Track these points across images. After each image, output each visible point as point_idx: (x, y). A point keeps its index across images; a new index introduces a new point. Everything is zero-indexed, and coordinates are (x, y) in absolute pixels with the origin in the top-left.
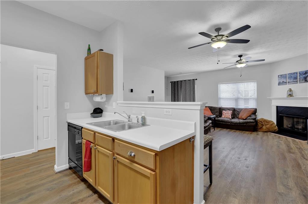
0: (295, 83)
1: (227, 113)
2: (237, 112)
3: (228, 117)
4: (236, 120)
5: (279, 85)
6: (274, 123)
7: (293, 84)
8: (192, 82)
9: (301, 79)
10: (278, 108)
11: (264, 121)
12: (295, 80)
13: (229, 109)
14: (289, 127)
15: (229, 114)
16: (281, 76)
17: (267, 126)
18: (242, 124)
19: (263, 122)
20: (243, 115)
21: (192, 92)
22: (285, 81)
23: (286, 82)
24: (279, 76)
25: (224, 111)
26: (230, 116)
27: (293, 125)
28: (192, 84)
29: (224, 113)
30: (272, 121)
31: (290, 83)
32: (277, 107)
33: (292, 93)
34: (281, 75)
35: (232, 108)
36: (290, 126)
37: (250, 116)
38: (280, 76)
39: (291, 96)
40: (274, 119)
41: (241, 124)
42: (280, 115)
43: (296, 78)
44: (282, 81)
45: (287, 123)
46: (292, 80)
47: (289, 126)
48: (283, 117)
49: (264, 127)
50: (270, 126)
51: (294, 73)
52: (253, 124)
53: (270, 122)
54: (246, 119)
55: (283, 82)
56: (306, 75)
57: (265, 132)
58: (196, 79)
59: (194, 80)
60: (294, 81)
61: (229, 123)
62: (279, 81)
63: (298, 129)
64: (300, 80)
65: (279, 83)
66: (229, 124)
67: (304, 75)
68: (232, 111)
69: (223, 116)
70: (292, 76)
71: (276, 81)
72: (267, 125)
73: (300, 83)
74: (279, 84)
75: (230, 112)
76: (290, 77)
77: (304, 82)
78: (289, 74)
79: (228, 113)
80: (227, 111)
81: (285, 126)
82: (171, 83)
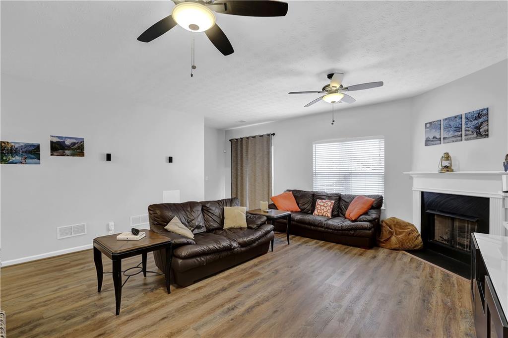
0: (457, 141)
1: (323, 206)
2: (344, 203)
3: (324, 215)
4: (337, 222)
5: (426, 145)
6: (415, 230)
7: (453, 142)
8: (265, 138)
9: (469, 131)
10: (425, 196)
11: (395, 225)
12: (456, 134)
13: (329, 197)
14: (445, 240)
15: (328, 208)
16: (431, 125)
17: (399, 236)
18: (347, 232)
19: (393, 226)
20: (353, 210)
21: (266, 160)
22: (438, 137)
23: (440, 139)
24: (426, 124)
25: (320, 201)
26: (330, 211)
27: (453, 236)
28: (265, 143)
29: (318, 204)
30: (412, 225)
31: (446, 141)
32: (423, 193)
33: (451, 164)
34: (430, 123)
35: (335, 194)
36: (447, 238)
37: (366, 213)
38: (428, 125)
39: (448, 171)
40: (416, 221)
41: (344, 232)
42: (428, 211)
43: (459, 129)
44: (431, 137)
45: (441, 232)
46: (451, 134)
47: (445, 237)
48: (434, 216)
49: (394, 239)
50: (406, 236)
51: (455, 117)
52: (368, 231)
53: (407, 226)
54: (355, 221)
55: (434, 138)
56: (481, 120)
57: (395, 249)
58: (274, 134)
59: (269, 135)
60: (455, 136)
61: (322, 227)
62: (427, 137)
63: (462, 245)
64: (467, 132)
65: (426, 141)
66: (323, 229)
67: (476, 122)
68: (333, 201)
69: (316, 212)
70: (452, 123)
71: (421, 135)
72: (400, 233)
73: (465, 140)
74: (428, 142)
75: (330, 204)
76: (448, 127)
77: (476, 138)
78: (446, 119)
79: (326, 205)
80: (324, 201)
81: (437, 238)
82: (230, 142)
